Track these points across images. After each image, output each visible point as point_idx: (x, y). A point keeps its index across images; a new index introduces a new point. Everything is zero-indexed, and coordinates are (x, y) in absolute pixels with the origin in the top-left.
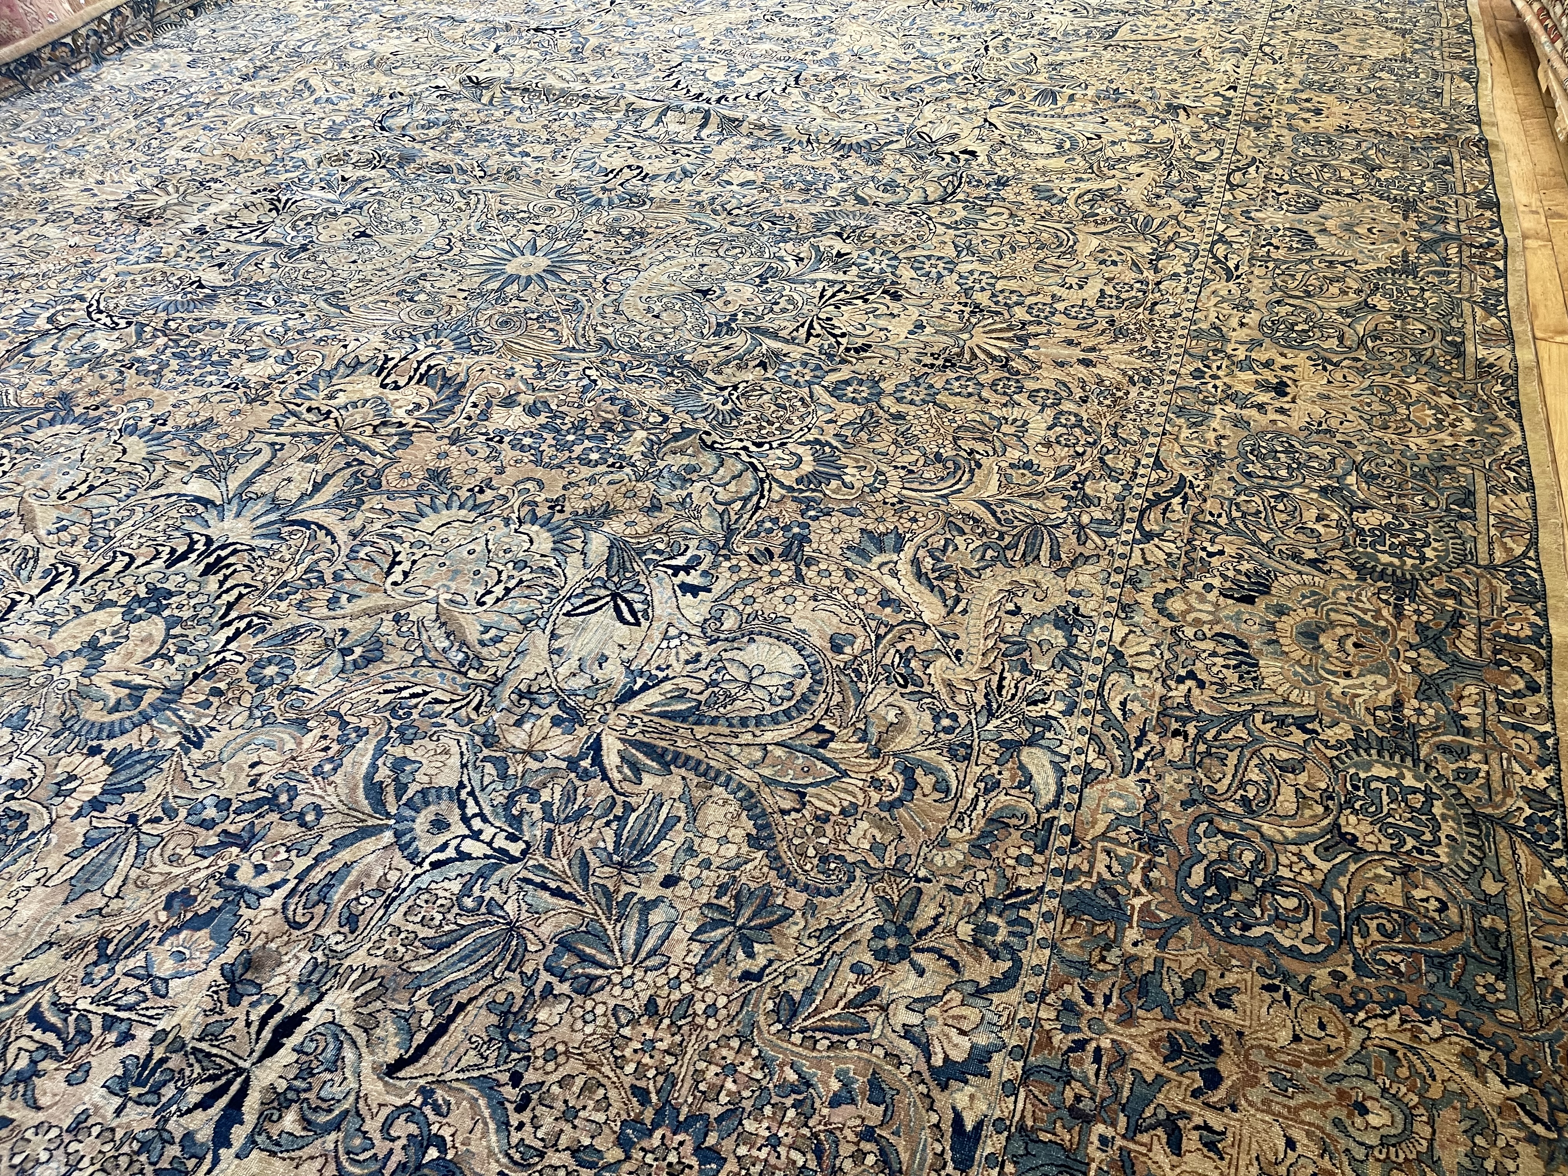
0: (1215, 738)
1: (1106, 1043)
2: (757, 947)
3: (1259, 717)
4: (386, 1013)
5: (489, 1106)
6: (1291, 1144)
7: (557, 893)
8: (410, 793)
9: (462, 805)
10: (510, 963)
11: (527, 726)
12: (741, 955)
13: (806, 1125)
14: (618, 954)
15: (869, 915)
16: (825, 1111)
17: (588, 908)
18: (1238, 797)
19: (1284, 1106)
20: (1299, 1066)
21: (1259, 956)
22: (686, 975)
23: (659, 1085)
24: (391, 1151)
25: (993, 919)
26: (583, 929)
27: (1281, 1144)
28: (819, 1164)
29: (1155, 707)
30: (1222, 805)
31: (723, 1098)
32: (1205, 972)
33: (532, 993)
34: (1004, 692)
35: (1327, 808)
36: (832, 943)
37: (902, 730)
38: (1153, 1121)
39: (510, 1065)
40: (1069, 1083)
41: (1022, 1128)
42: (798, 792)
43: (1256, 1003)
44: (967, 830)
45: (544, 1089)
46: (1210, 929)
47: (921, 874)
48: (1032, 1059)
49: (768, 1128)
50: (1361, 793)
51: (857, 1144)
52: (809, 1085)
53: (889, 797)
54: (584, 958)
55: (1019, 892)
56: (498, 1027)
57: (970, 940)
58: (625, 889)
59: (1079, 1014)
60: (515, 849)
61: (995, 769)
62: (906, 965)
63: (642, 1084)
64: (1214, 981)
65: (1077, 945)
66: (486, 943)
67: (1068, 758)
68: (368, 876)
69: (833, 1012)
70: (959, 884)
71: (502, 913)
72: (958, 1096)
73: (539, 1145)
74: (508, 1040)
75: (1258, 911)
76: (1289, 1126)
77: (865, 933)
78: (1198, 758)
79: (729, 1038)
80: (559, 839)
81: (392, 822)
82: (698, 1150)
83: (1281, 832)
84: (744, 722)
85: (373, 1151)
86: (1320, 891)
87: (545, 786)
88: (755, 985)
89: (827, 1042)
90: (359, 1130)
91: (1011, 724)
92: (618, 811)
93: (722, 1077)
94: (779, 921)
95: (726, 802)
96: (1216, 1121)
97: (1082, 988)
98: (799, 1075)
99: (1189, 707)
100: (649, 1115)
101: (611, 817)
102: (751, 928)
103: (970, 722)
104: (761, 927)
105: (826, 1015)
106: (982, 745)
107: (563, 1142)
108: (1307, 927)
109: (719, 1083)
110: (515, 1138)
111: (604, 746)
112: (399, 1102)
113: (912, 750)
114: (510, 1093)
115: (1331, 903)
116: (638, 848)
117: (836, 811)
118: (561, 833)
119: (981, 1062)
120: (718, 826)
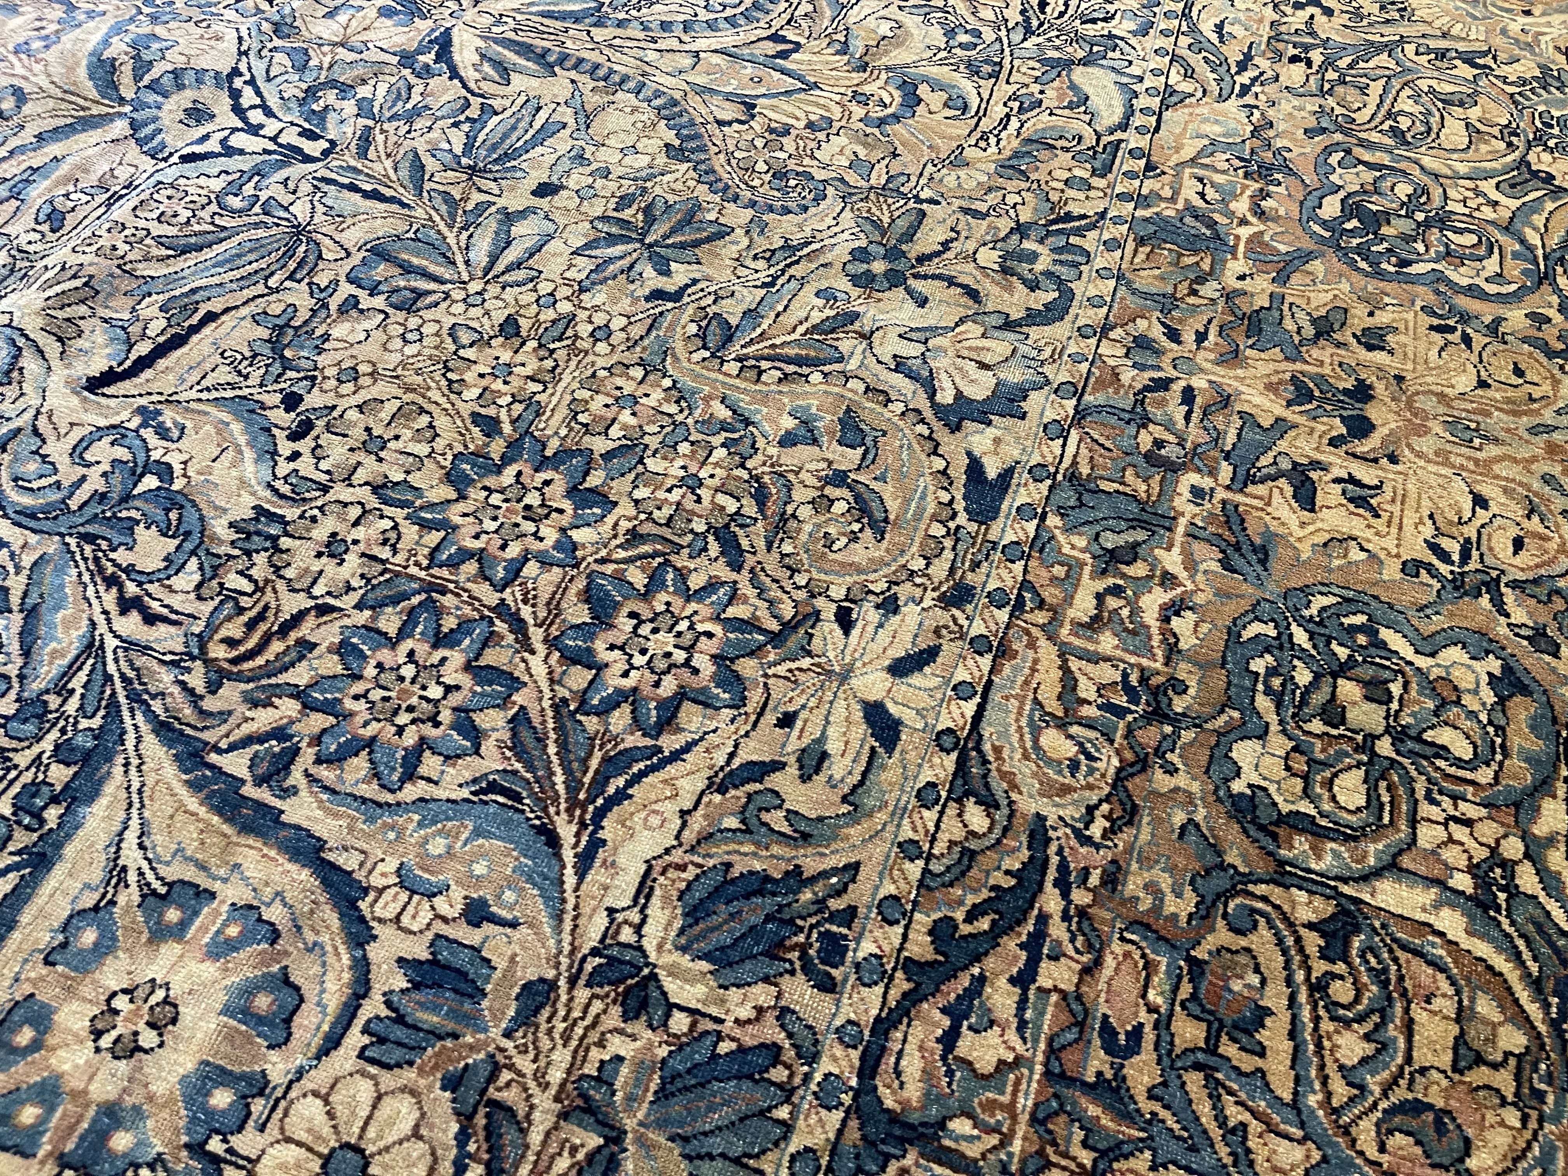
0: (1350, 66)
1: (1199, 383)
2: (674, 266)
3: (1410, 49)
4: (95, 321)
5: (246, 431)
6: (1480, 501)
7: (374, 195)
8: (155, 73)
9: (235, 95)
10: (294, 272)
11: (342, 18)
12: (649, 272)
13: (743, 466)
14: (462, 267)
15: (846, 235)
16: (773, 451)
17: (419, 212)
18: (1385, 126)
19: (1469, 458)
20: (1489, 414)
21: (1424, 295)
22: (566, 291)
23: (515, 414)
24: (83, 478)
25: (1027, 245)
26: (411, 235)
27: (1467, 504)
28: (761, 511)
29: (1266, 31)
30: (1362, 135)
31: (615, 432)
32: (1346, 311)
33: (326, 306)
34: (1048, 9)
35: (1510, 144)
36: (789, 266)
37: (898, 45)
38: (1272, 470)
39: (283, 385)
40: (1144, 426)
41: (1073, 476)
42: (744, 103)
43: (1422, 346)
44: (993, 149)
45: (335, 414)
46: (1353, 264)
47: (925, 194)
48: (1088, 398)
49: (683, 467)
50: (1556, 131)
51: (822, 488)
52: (747, 422)
53: (878, 113)
54: (407, 269)
55: (1068, 217)
56: (269, 341)
57: (996, 267)
58: (477, 197)
59: (1159, 353)
60: (313, 148)
61: (1035, 88)
62: (900, 292)
63: (491, 411)
64: (1359, 319)
65: (1155, 277)
66: (257, 245)
67: (1141, 79)
68: (86, 171)
69: (788, 338)
70: (983, 207)
71: (286, 215)
72: (975, 439)
73: (323, 478)
74: (282, 357)
75: (1421, 248)
76: (1477, 482)
77: (841, 252)
78: (1327, 86)
79: (627, 367)
80: (380, 138)
81: (127, 109)
82: (572, 492)
83: (1449, 167)
84: (665, 26)
85: (54, 479)
86: (1507, 229)
87: (364, 82)
88: (670, 305)
89: (778, 374)
90: (36, 452)
91: (1058, 42)
92: (473, 112)
93: (615, 409)
94: (709, 240)
95: (635, 110)
96: (1367, 474)
97: (1163, 324)
98: (734, 412)
99: (1312, 34)
100: (497, 448)
101: (462, 118)
102: (667, 246)
103: (999, 39)
104: (683, 246)
105: (778, 341)
106: (1016, 63)
107: (360, 476)
108: (1492, 265)
109: (610, 415)
110: (284, 468)
111: (456, 40)
112: (102, 423)
113: (915, 65)
114: (281, 417)
115: (1523, 242)
116: (500, 151)
117: (802, 124)
118: (382, 131)
119: (1012, 401)
120: (622, 135)
